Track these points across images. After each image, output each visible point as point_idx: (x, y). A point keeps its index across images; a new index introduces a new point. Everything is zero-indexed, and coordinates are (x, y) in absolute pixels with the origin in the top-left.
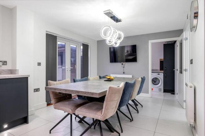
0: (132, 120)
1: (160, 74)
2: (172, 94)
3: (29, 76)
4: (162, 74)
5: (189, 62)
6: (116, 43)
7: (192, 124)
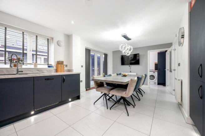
0: (139, 100)
1: (155, 72)
2: (164, 86)
3: (80, 73)
4: (157, 72)
5: (177, 65)
6: (128, 54)
7: (180, 102)
